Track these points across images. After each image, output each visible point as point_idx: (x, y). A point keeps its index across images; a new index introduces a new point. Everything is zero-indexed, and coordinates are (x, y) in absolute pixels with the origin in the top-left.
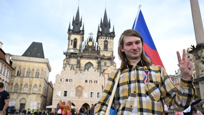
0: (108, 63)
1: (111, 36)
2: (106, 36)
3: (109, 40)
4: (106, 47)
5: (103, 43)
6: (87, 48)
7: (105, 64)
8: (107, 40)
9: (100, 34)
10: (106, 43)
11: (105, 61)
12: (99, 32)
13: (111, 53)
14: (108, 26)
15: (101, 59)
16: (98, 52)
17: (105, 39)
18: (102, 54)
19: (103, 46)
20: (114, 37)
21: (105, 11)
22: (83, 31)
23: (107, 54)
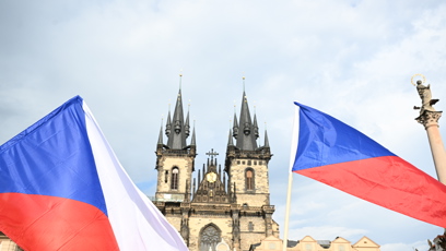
0: (258, 224)
1: (261, 158)
2: (248, 157)
3: (256, 167)
4: (250, 183)
5: (242, 175)
6: (202, 192)
7: (251, 226)
8: (252, 166)
9: (233, 153)
10: (249, 174)
11: (249, 219)
12: (230, 148)
13: (264, 198)
14: (253, 133)
15: (240, 215)
16: (232, 197)
17: (246, 166)
18: (240, 201)
19: (243, 182)
20: (268, 159)
21: (244, 99)
22: (193, 147)
23: (255, 202)
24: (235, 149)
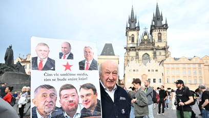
0: (163, 52)
1: (164, 28)
2: (159, 29)
3: (162, 32)
4: (160, 38)
5: (157, 36)
6: (142, 43)
7: (160, 54)
8: (161, 32)
9: (153, 28)
10: (160, 35)
11: (160, 51)
12: (152, 26)
13: (165, 43)
14: (161, 19)
15: (156, 50)
16: (153, 44)
17: (158, 32)
18: (156, 45)
19: (157, 38)
20: (166, 29)
21: (157, 6)
22: (139, 27)
23: (162, 45)
24: (154, 26)
